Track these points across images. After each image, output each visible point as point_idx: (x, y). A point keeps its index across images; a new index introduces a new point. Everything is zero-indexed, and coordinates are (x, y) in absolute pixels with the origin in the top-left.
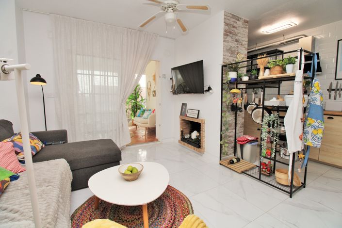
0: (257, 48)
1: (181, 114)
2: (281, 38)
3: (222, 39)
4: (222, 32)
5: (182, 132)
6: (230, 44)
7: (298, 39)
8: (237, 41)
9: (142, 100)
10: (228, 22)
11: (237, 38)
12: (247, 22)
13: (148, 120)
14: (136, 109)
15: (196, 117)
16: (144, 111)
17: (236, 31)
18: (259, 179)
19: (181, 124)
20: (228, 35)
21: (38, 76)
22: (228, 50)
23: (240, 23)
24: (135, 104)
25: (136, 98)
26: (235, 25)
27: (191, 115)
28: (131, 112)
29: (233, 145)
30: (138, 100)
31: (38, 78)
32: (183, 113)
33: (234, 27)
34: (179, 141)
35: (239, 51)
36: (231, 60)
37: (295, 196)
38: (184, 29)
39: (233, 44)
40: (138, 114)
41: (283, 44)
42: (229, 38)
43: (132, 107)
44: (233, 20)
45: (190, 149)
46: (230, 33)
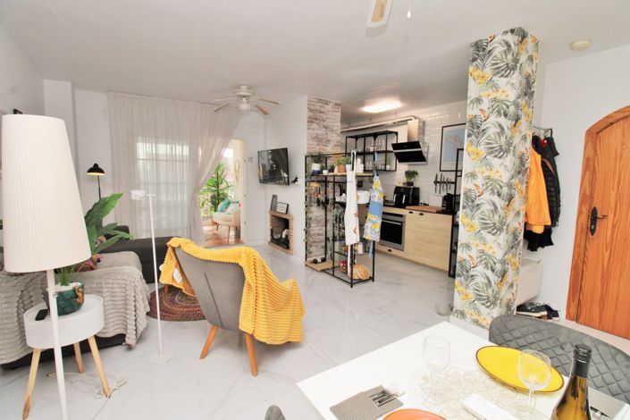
0: (372, 125)
1: (271, 209)
2: (393, 117)
3: (306, 127)
4: (306, 119)
5: (272, 231)
6: (316, 131)
7: (407, 121)
8: (325, 127)
9: (228, 187)
10: (313, 108)
11: (325, 124)
12: (339, 105)
13: (232, 216)
14: (217, 200)
15: (284, 212)
16: (229, 203)
17: (324, 117)
18: (333, 275)
19: (272, 220)
20: (312, 122)
21: (96, 165)
22: (313, 138)
23: (329, 107)
24: (216, 193)
25: (217, 185)
26: (322, 110)
27: (281, 209)
28: (210, 204)
29: (323, 244)
30: (221, 187)
31: (96, 169)
32: (273, 207)
33: (320, 112)
34: (269, 243)
35: (329, 138)
36: (316, 150)
37: (355, 287)
38: (265, 113)
39: (321, 132)
40: (219, 207)
41: (396, 124)
42: (314, 126)
43: (212, 198)
44: (320, 104)
45: (279, 251)
46: (316, 119)
